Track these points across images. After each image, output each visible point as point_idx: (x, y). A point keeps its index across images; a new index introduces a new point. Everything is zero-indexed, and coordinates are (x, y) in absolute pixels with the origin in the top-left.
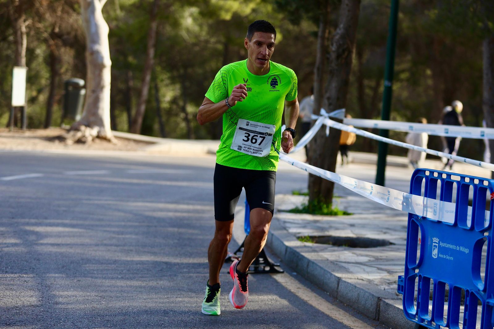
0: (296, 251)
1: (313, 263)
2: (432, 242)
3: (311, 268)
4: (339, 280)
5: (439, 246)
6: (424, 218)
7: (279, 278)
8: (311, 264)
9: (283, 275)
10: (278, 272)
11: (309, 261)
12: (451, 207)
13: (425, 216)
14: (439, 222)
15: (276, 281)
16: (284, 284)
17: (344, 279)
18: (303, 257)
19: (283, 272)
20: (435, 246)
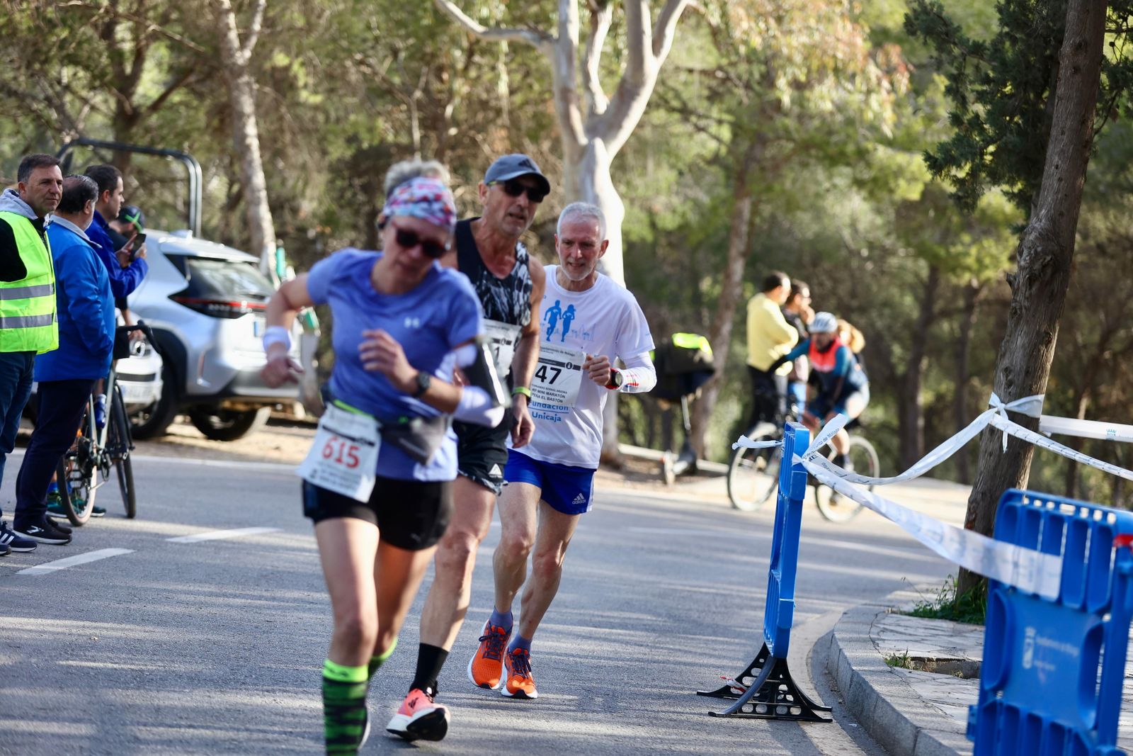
0: (864, 680)
1: (884, 700)
2: (1023, 636)
3: (879, 710)
4: (918, 732)
5: (1036, 644)
6: (1014, 589)
7: (813, 730)
8: (880, 703)
9: (827, 725)
10: (820, 720)
11: (878, 696)
12: (1054, 564)
13: (1014, 584)
14: (1036, 597)
15: (804, 735)
16: (815, 741)
17: (925, 731)
18: (873, 690)
19: (829, 721)
20: (1029, 644)
